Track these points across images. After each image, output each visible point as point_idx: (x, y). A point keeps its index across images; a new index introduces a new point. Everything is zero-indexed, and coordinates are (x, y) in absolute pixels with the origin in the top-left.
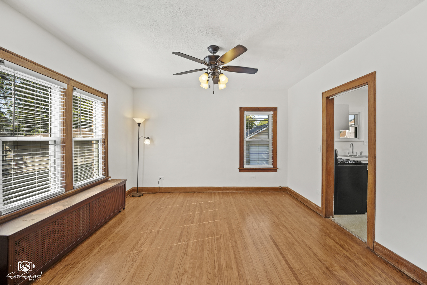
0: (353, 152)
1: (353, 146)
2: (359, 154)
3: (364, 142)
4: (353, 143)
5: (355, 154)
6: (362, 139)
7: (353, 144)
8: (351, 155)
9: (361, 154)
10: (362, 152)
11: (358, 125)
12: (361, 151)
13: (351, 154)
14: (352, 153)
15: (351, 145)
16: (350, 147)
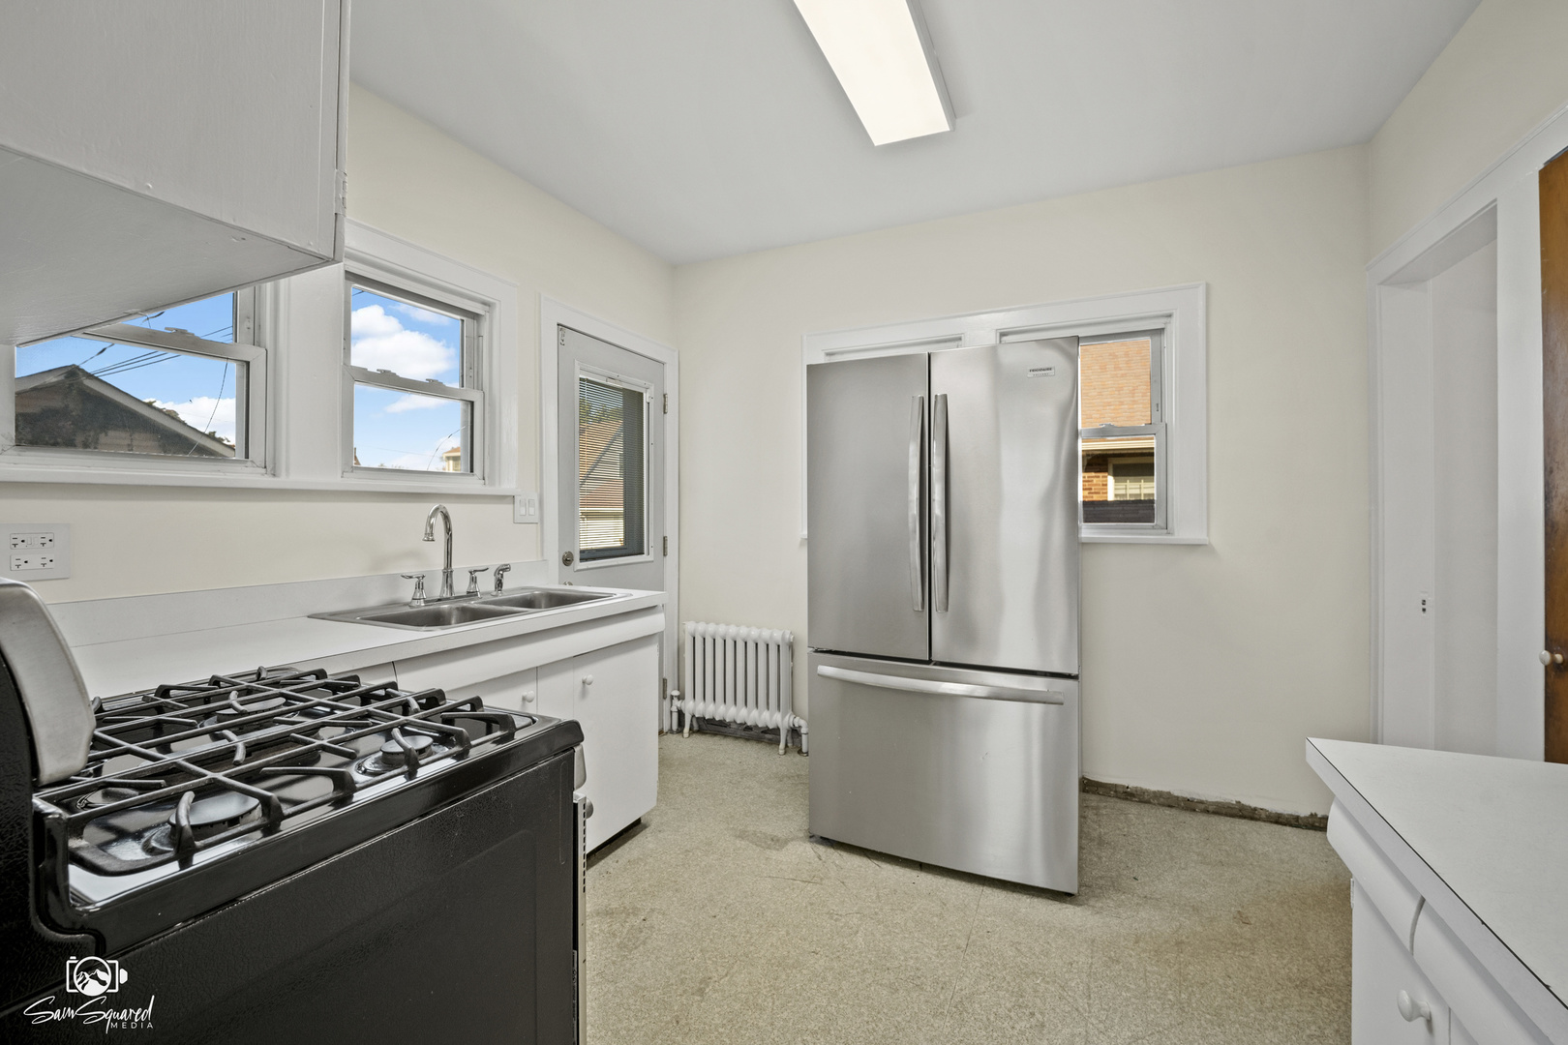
0: (448, 574)
1: (448, 530)
2: (486, 584)
3: (517, 499)
4: (452, 508)
5: (461, 586)
6: (507, 486)
7: (446, 518)
8: (437, 594)
9: (499, 584)
10: (505, 568)
11: (480, 388)
12: (495, 563)
13: (436, 589)
14: (440, 578)
15: (438, 522)
16: (430, 537)
